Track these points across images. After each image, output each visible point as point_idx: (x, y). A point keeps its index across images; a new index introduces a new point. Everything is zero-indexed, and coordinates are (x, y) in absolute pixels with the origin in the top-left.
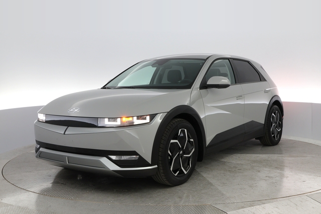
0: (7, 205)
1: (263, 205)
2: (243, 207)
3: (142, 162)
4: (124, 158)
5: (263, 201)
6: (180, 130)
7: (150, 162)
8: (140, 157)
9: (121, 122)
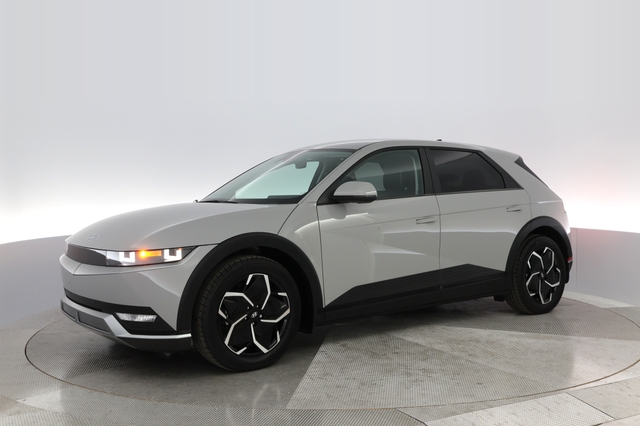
0: (34, 410)
1: (490, 410)
2: (454, 414)
3: (159, 326)
4: (141, 318)
5: (490, 403)
6: (251, 276)
7: (175, 327)
8: (158, 318)
9: (137, 257)
